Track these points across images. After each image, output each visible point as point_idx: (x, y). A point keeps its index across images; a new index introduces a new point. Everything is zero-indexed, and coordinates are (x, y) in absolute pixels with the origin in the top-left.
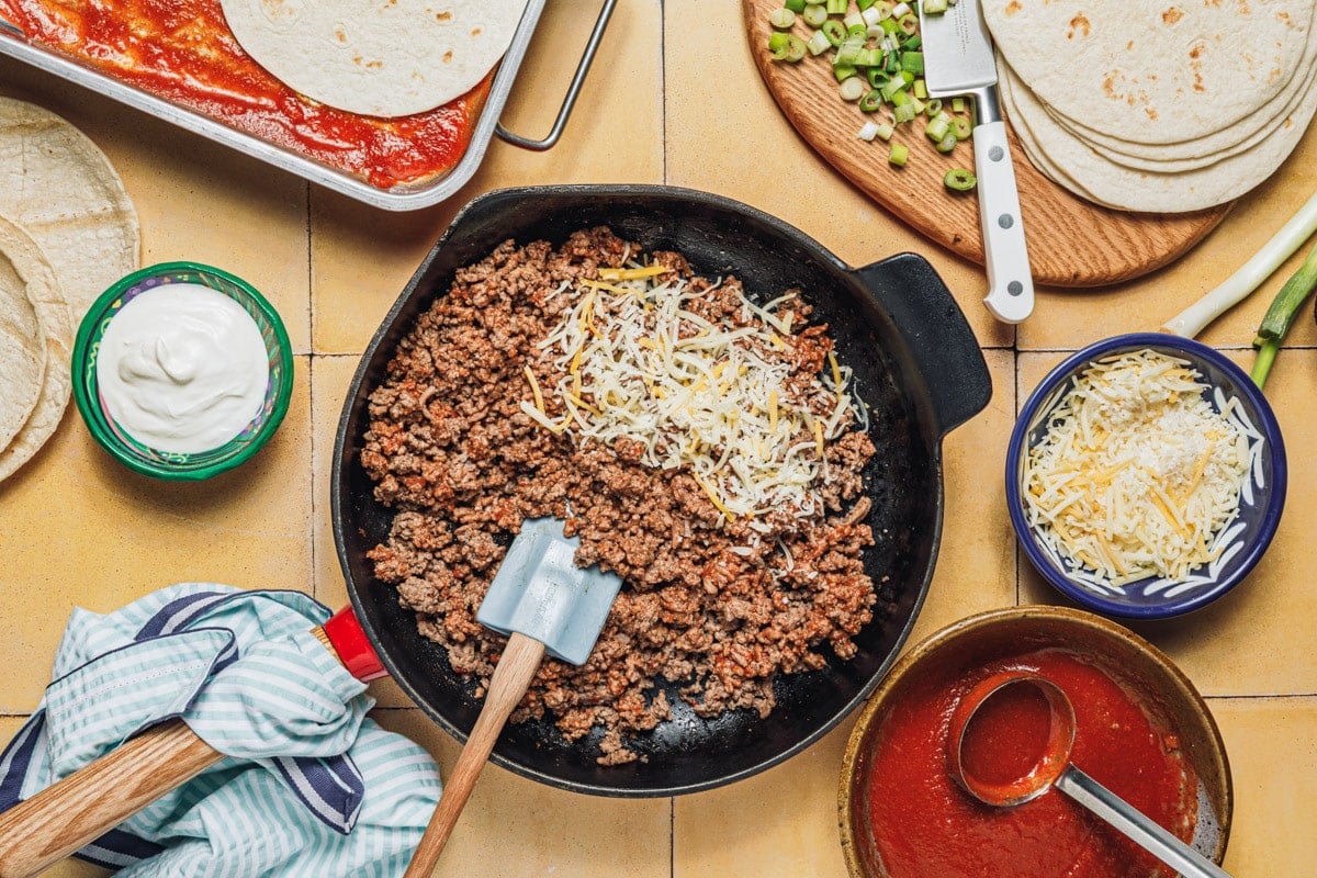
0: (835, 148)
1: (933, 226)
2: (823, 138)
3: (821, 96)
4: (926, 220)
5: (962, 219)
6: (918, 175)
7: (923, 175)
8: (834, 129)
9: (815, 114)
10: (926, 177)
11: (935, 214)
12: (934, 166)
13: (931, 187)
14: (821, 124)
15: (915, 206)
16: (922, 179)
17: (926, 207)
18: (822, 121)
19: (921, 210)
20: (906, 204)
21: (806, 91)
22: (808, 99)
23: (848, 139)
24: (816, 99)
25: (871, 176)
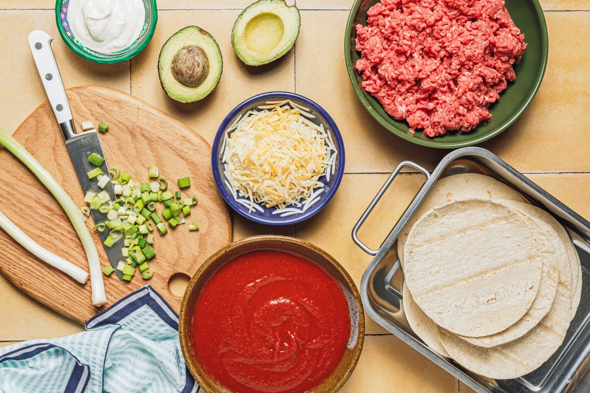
0: (24, 287)
1: (75, 318)
2: (18, 283)
3: (15, 264)
4: (72, 316)
5: (88, 313)
6: (64, 295)
7: (67, 295)
8: (22, 278)
9: (13, 273)
10: (68, 296)
11: (73, 311)
12: (72, 290)
13: (71, 300)
14: (16, 277)
15: (65, 309)
16: (67, 297)
17: (70, 309)
18: (17, 276)
19: (68, 311)
20: (60, 309)
21: (7, 263)
22: (9, 267)
23: (30, 283)
24: (12, 266)
25: (43, 298)
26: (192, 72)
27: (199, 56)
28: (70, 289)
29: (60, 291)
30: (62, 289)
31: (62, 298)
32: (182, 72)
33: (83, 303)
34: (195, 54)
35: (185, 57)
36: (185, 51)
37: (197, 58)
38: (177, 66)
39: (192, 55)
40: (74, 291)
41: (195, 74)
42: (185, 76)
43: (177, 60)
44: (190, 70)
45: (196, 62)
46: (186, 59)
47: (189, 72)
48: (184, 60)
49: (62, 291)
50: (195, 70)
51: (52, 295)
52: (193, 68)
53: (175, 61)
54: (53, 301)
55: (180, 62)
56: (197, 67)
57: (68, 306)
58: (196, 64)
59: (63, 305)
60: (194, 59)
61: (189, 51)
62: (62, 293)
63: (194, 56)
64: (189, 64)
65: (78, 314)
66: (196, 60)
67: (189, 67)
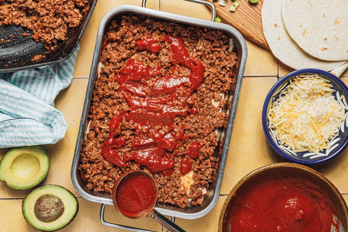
1: (250, 35)
4: (248, 33)
5: (260, 33)
6: (245, 18)
7: (247, 18)
11: (251, 31)
12: (251, 15)
13: (249, 22)
15: (244, 28)
17: (248, 29)
26: (42, 210)
27: (56, 211)
28: (249, 14)
29: (242, 14)
30: (244, 13)
31: (243, 20)
32: (41, 203)
33: (257, 25)
34: (56, 208)
35: (51, 202)
36: (57, 201)
37: (53, 210)
38: (44, 198)
39: (55, 206)
40: (252, 16)
41: (42, 212)
42: (38, 206)
43: (49, 197)
44: (43, 208)
45: (50, 210)
46: (50, 203)
47: (42, 208)
48: (49, 202)
49: (244, 14)
50: (44, 212)
51: (237, 17)
52: (45, 210)
53: (48, 196)
54: (236, 21)
55: (47, 199)
56: (47, 212)
57: (247, 26)
58: (49, 211)
59: (243, 25)
60: (52, 209)
61: (57, 204)
62: (243, 15)
63: (54, 208)
64: (47, 206)
65: (253, 33)
66: (52, 210)
67: (45, 207)
